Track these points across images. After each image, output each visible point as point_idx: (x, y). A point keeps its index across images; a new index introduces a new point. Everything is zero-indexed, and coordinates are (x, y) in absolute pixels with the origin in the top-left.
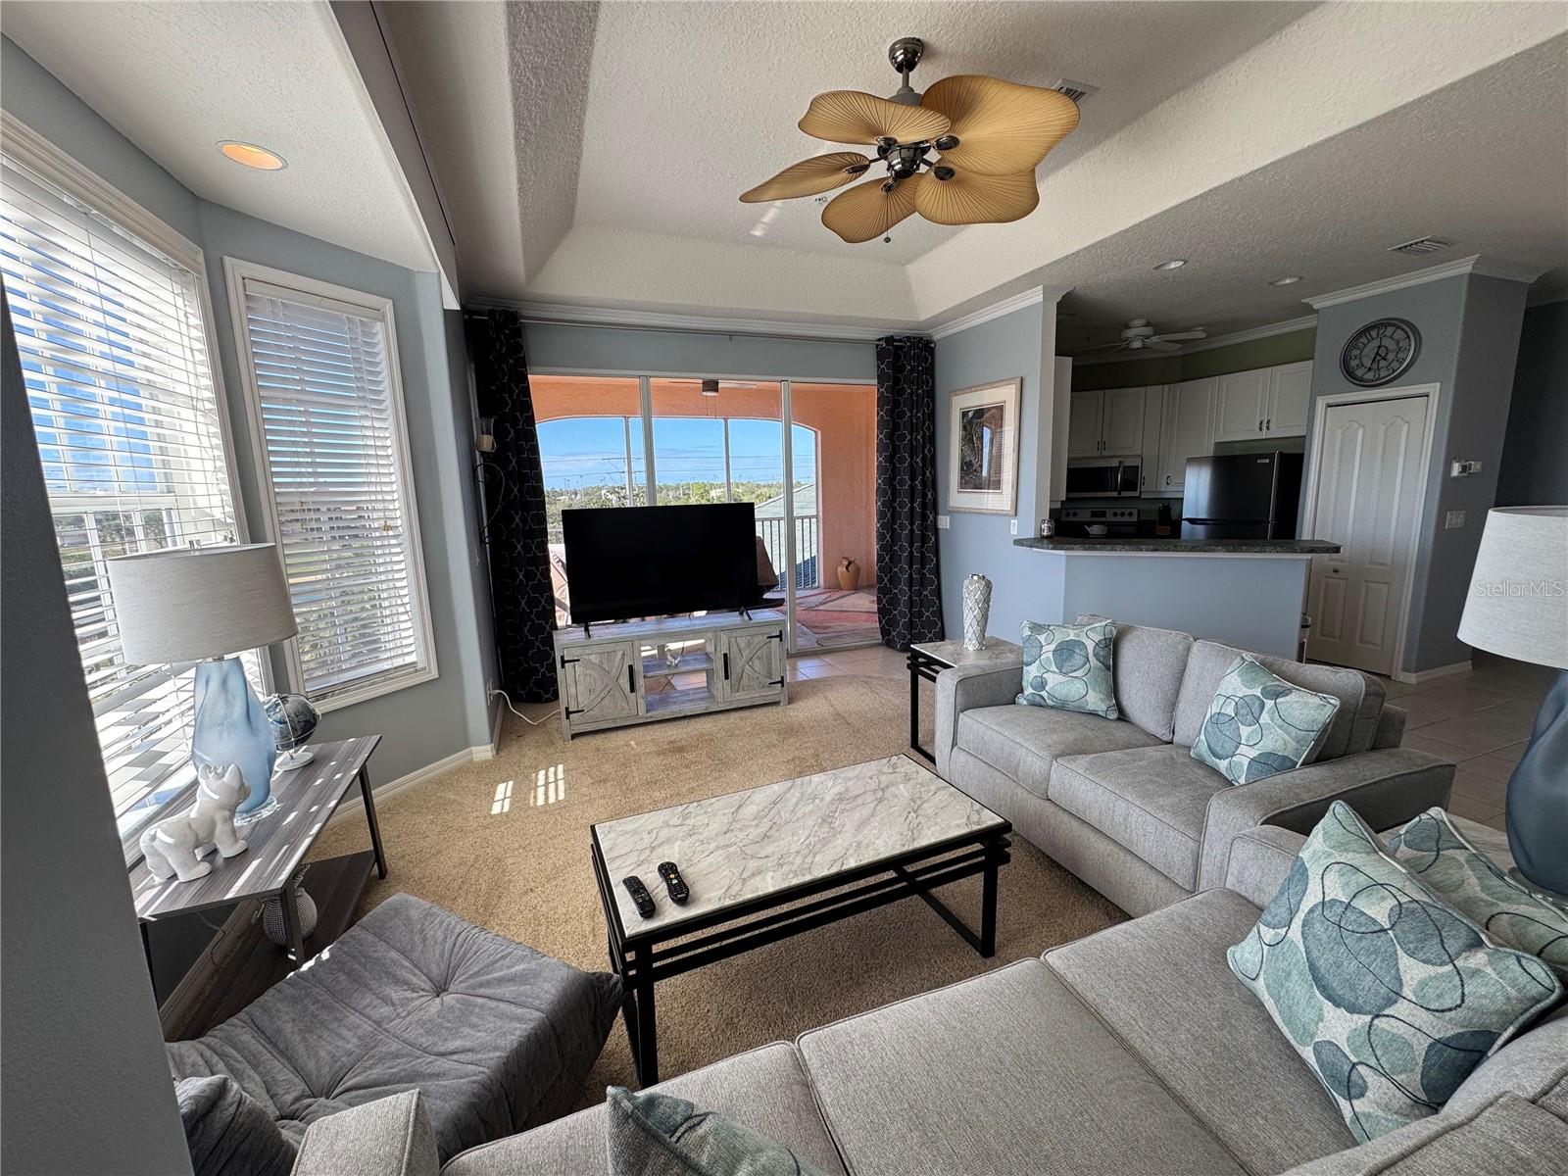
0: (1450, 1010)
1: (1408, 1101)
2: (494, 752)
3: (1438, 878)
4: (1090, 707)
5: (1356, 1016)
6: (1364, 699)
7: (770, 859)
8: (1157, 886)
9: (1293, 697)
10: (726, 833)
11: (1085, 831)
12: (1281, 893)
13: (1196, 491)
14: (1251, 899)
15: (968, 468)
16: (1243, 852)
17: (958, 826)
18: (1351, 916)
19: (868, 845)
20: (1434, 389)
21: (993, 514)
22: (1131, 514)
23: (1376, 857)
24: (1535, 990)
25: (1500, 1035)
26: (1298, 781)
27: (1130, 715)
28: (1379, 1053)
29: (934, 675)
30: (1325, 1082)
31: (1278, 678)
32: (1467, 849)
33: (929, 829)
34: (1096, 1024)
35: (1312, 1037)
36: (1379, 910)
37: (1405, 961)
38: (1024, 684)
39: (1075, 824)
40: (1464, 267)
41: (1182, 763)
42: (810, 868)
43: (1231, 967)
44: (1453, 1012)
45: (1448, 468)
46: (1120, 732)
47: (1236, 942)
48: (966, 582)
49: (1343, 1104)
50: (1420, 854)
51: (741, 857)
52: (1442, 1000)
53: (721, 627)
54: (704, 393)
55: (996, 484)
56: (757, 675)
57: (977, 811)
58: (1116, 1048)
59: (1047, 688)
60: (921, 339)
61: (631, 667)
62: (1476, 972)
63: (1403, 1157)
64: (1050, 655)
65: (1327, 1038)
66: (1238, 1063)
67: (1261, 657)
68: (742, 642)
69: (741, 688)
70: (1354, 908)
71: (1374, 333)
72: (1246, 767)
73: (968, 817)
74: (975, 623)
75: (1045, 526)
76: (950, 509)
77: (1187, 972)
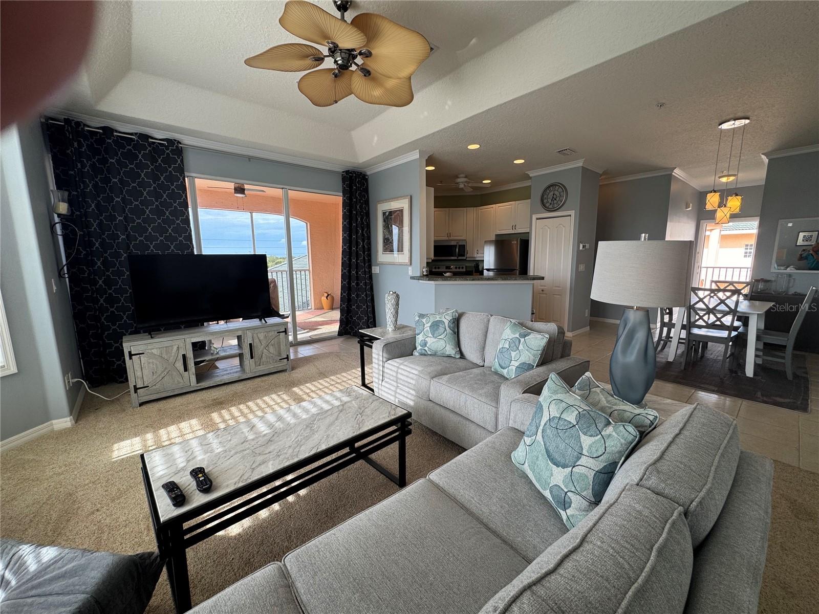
0: (601, 455)
1: (588, 503)
2: (73, 422)
3: (591, 401)
4: (448, 353)
5: (566, 469)
6: (557, 335)
7: (272, 453)
8: (480, 433)
9: (531, 336)
10: (242, 443)
11: (448, 413)
12: (532, 420)
13: (489, 257)
14: (519, 429)
15: (387, 242)
16: (515, 407)
17: (384, 418)
18: (561, 422)
19: (333, 436)
20: (572, 213)
21: (400, 265)
22: (463, 268)
23: (568, 394)
24: (630, 438)
25: (619, 462)
26: (535, 373)
27: (466, 355)
28: (575, 484)
29: (371, 344)
30: (555, 505)
31: (524, 328)
32: (600, 387)
33: (368, 421)
34: (455, 504)
35: (549, 485)
36: (571, 417)
37: (583, 437)
38: (417, 345)
39: (443, 411)
40: (579, 164)
41: (489, 374)
42: (297, 454)
43: (514, 462)
44: (602, 456)
45: (579, 247)
46: (461, 363)
47: (515, 449)
48: (387, 295)
49: (563, 513)
50: (583, 392)
51: (252, 456)
52: (598, 452)
53: (246, 328)
54: (236, 195)
55: (400, 250)
56: (272, 355)
57: (394, 409)
58: (465, 514)
59: (427, 346)
60: (361, 173)
61: (184, 356)
62: (609, 436)
63: (595, 525)
64: (428, 329)
65: (555, 483)
66: (519, 507)
67: (518, 321)
68: (261, 336)
69: (262, 363)
70: (562, 418)
71: (551, 188)
72: (514, 371)
73: (389, 413)
74: (392, 316)
75: (424, 270)
76: (378, 263)
77: (495, 468)
